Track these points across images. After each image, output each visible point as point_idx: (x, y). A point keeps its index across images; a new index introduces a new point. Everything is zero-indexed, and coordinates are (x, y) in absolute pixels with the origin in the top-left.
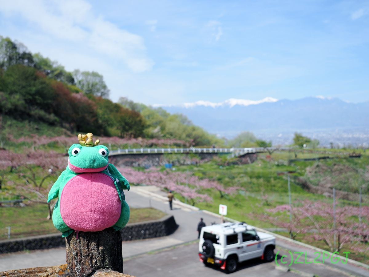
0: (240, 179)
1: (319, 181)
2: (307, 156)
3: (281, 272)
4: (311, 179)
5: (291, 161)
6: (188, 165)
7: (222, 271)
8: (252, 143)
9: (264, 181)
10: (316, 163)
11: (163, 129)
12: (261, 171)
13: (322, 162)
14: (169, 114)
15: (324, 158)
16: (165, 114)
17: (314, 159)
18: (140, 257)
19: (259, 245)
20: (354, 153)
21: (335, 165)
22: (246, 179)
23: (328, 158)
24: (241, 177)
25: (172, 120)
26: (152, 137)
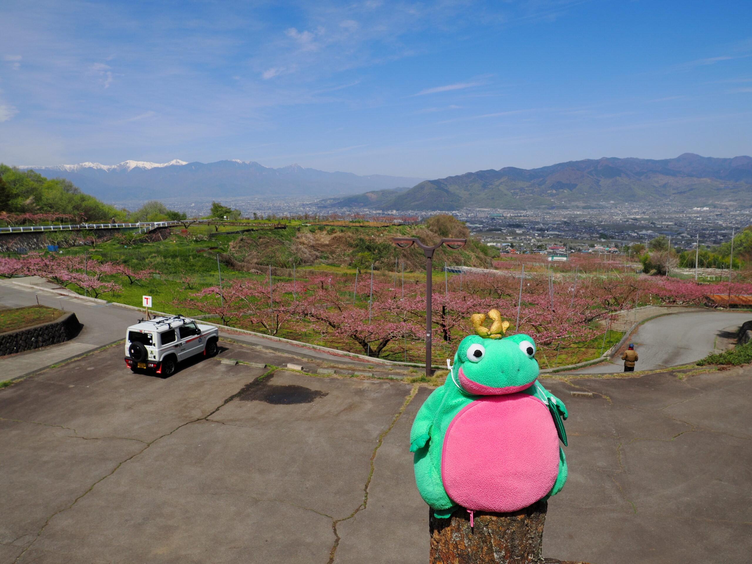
0: (152, 260)
1: (244, 257)
2: (229, 229)
3: (227, 366)
4: (235, 255)
5: (211, 236)
6: (80, 245)
7: (158, 376)
8: (163, 216)
9: (181, 260)
10: (240, 237)
11: (38, 199)
12: (177, 248)
13: (247, 235)
14: (45, 179)
15: (248, 231)
16: (39, 180)
17: (237, 232)
18: (40, 374)
19: (200, 340)
20: (279, 224)
21: (260, 238)
22: (159, 259)
23: (253, 230)
24: (152, 257)
25: (49, 188)
26: (23, 210)
